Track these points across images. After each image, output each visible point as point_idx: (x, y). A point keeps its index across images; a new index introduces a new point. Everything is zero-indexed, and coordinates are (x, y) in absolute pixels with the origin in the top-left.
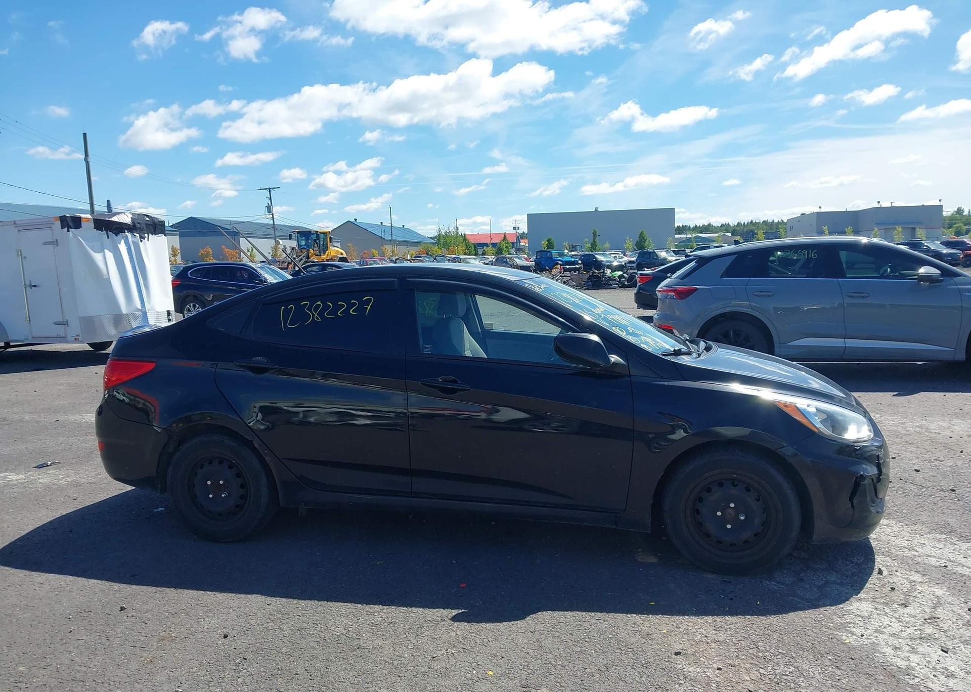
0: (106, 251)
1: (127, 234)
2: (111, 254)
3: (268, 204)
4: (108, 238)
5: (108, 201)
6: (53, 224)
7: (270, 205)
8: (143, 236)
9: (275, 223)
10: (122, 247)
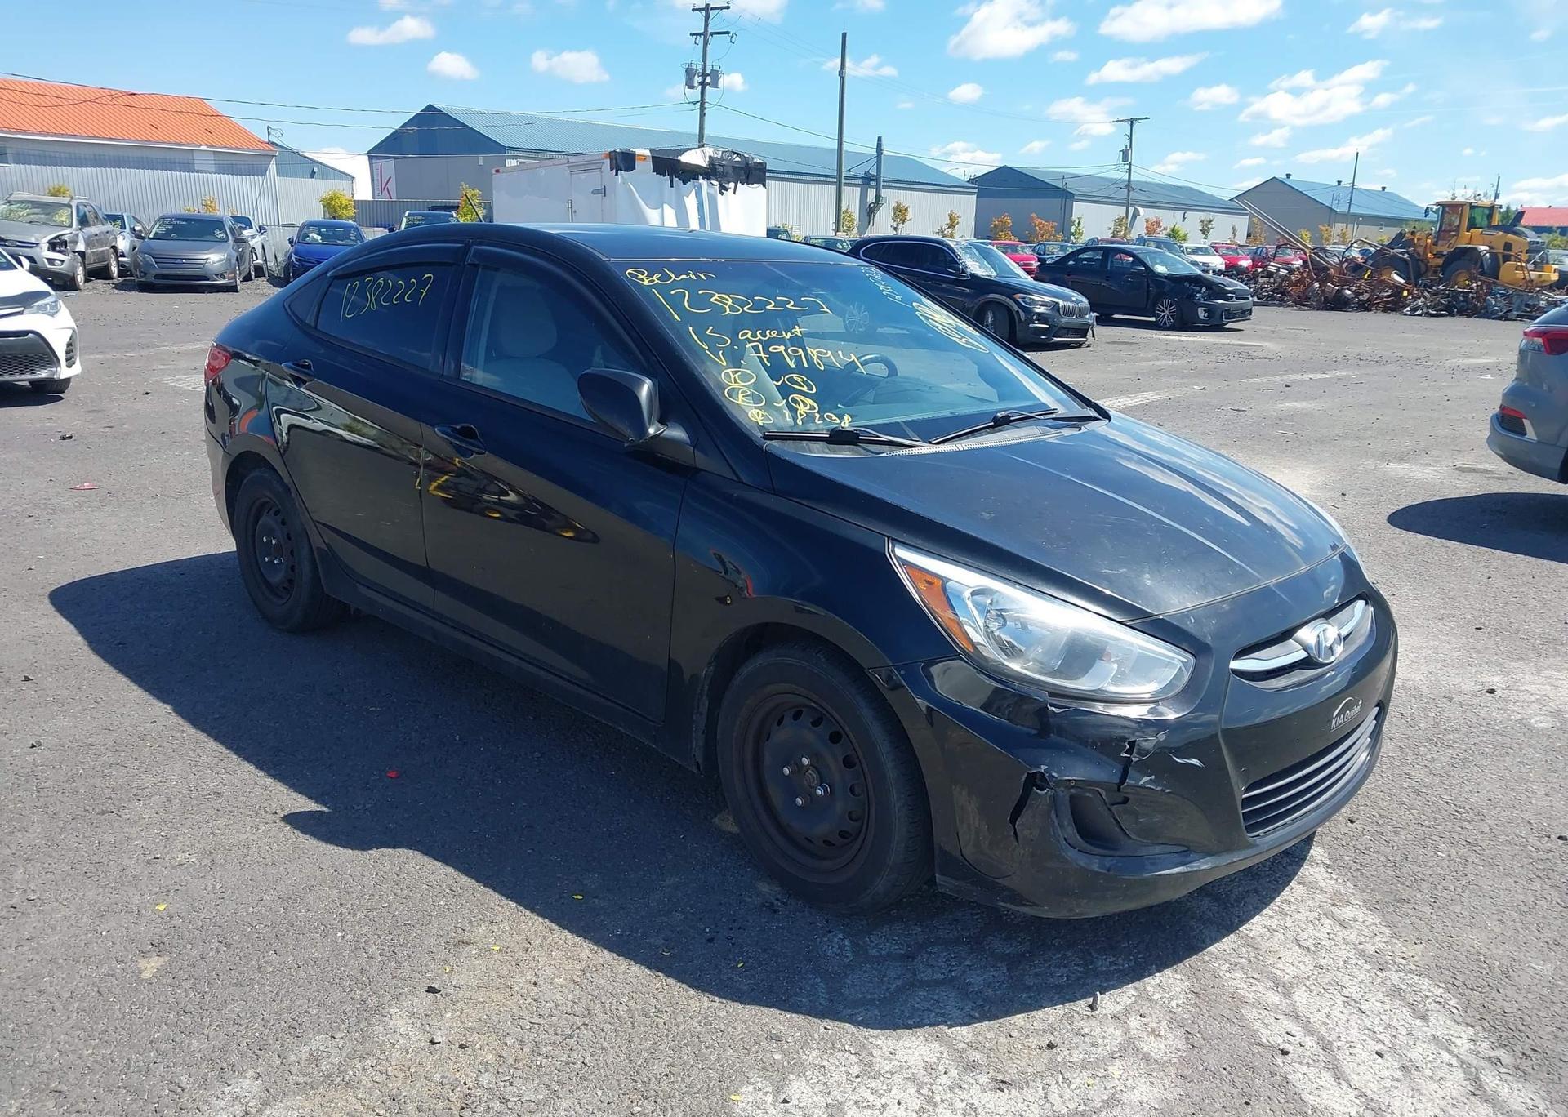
0: (666, 206)
1: (701, 181)
2: (673, 211)
3: (1126, 146)
4: (672, 186)
5: (879, 139)
6: (603, 163)
7: (1128, 148)
8: (726, 185)
9: (1132, 178)
10: (691, 202)
